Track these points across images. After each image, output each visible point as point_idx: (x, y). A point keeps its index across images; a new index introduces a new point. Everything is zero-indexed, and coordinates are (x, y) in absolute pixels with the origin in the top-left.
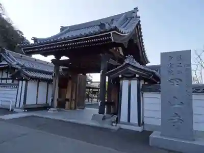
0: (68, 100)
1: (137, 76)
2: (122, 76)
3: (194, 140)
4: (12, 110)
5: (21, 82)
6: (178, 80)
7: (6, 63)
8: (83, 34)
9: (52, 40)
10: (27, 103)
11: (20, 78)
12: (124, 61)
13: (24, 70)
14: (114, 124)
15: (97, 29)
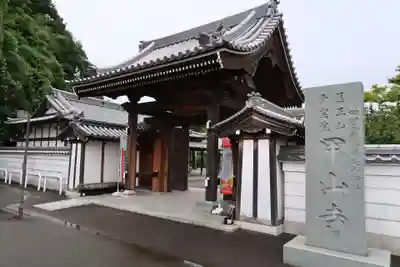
0: (156, 175)
1: (268, 131)
2: (241, 131)
3: (367, 255)
4: (63, 193)
5: (74, 145)
6: (337, 141)
7: (55, 111)
8: (176, 54)
9: (118, 70)
10: (86, 182)
11: (72, 138)
12: (245, 105)
13: (78, 124)
14: (229, 221)
15: (193, 46)
